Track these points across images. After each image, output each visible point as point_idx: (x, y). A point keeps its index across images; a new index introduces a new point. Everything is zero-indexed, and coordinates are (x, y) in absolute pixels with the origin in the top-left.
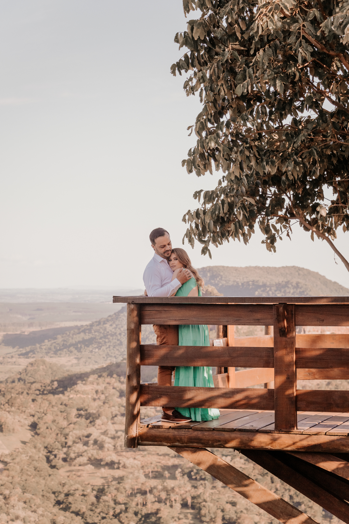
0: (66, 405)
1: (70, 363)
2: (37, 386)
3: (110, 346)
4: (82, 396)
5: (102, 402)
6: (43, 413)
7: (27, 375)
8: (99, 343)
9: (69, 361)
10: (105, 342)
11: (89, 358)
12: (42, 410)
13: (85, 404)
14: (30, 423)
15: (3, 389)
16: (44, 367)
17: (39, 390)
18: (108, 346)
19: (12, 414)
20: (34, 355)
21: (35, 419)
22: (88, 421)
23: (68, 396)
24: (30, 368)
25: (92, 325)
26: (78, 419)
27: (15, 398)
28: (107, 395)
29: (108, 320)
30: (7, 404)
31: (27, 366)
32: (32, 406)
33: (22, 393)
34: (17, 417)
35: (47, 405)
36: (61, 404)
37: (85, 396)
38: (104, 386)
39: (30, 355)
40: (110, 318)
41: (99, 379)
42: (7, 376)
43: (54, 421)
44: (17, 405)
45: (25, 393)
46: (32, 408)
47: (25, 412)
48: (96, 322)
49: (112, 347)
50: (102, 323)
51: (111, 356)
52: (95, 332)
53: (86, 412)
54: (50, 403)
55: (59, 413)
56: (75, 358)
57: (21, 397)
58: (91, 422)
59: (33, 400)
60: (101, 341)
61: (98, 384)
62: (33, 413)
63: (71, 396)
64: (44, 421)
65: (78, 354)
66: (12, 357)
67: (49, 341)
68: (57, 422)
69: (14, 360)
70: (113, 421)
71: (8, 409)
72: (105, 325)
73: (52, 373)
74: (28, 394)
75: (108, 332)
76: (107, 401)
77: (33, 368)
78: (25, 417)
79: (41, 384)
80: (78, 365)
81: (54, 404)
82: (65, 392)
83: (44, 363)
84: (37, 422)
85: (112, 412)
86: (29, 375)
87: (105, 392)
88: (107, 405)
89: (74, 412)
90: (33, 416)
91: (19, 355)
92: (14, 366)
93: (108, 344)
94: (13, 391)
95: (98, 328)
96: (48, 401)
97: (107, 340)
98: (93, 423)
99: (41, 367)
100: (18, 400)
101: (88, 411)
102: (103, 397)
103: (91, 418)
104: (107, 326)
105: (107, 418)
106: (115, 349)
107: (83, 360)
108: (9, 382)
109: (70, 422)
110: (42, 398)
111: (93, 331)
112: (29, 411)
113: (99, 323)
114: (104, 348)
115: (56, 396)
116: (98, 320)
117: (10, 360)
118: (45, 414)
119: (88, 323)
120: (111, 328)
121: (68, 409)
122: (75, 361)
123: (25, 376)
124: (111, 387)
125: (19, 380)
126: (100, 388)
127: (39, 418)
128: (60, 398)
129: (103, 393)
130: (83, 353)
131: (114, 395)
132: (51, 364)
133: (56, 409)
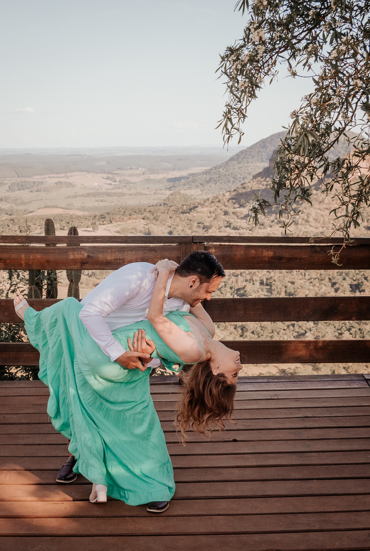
0: (190, 220)
1: (197, 194)
2: (173, 208)
3: (222, 182)
4: (201, 214)
5: (213, 218)
6: (176, 225)
7: (169, 201)
8: (216, 181)
9: (197, 192)
10: (219, 180)
11: (209, 190)
12: (176, 224)
13: (203, 220)
14: (168, 232)
15: (153, 210)
16: (180, 196)
17: (175, 211)
18: (221, 183)
19: (157, 225)
20: (175, 189)
21: (171, 229)
22: (204, 230)
23: (192, 215)
24: (171, 197)
25: (211, 169)
26: (197, 229)
27: (159, 216)
28: (216, 214)
29: (221, 166)
30: (154, 220)
31: (169, 196)
32: (170, 221)
33: (164, 212)
34: (160, 228)
35: (179, 220)
36: (188, 220)
37: (202, 215)
38: (214, 208)
39: (172, 189)
40: (222, 165)
41: (212, 204)
42: (158, 201)
43: (183, 230)
44: (160, 220)
45: (166, 212)
46: (169, 222)
47: (165, 224)
48: (214, 167)
49: (223, 183)
50: (218, 168)
51: (223, 189)
52: (213, 174)
53: (203, 225)
54: (181, 219)
55: (186, 225)
56: (201, 190)
57: (163, 215)
58: (206, 231)
59: (170, 218)
60: (216, 179)
61: (211, 207)
62: (170, 225)
63: (194, 215)
64: (176, 230)
65: (202, 187)
66: (161, 190)
67: (184, 180)
68: (185, 231)
69: (162, 191)
70: (219, 231)
71: (154, 223)
72: (219, 169)
73: (184, 200)
74: (168, 213)
75: (221, 174)
76: (216, 218)
77: (172, 197)
78: (165, 228)
79: (176, 207)
80: (201, 195)
81: (183, 219)
82: (190, 212)
83: (179, 193)
84: (172, 231)
85: (219, 225)
86: (170, 201)
87: (215, 212)
88: (216, 220)
89: (195, 224)
90: (170, 227)
91: (166, 189)
92: (162, 196)
93: (221, 181)
94: (158, 211)
95: (215, 171)
96: (179, 217)
97: (220, 179)
98: (207, 232)
99: (178, 196)
100: (161, 217)
101: (204, 224)
102: (213, 215)
103: (206, 228)
104: (221, 170)
105: (216, 228)
106: (225, 184)
107: (205, 191)
108: (158, 205)
109: (193, 231)
110: (176, 216)
111: (212, 173)
112: (168, 224)
113: (216, 168)
114: (218, 184)
115: (185, 215)
116: (215, 166)
117: (160, 192)
118: (178, 226)
119: (209, 168)
120: (223, 171)
121: (192, 223)
122: (200, 192)
123: (168, 202)
124: (220, 209)
125: (164, 204)
126: (212, 209)
127: (174, 228)
128: (187, 216)
129: (214, 213)
130: (205, 187)
131: (221, 214)
132: (183, 194)
133: (184, 222)
